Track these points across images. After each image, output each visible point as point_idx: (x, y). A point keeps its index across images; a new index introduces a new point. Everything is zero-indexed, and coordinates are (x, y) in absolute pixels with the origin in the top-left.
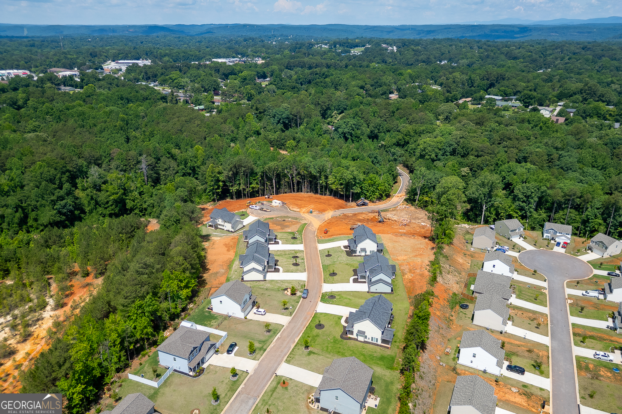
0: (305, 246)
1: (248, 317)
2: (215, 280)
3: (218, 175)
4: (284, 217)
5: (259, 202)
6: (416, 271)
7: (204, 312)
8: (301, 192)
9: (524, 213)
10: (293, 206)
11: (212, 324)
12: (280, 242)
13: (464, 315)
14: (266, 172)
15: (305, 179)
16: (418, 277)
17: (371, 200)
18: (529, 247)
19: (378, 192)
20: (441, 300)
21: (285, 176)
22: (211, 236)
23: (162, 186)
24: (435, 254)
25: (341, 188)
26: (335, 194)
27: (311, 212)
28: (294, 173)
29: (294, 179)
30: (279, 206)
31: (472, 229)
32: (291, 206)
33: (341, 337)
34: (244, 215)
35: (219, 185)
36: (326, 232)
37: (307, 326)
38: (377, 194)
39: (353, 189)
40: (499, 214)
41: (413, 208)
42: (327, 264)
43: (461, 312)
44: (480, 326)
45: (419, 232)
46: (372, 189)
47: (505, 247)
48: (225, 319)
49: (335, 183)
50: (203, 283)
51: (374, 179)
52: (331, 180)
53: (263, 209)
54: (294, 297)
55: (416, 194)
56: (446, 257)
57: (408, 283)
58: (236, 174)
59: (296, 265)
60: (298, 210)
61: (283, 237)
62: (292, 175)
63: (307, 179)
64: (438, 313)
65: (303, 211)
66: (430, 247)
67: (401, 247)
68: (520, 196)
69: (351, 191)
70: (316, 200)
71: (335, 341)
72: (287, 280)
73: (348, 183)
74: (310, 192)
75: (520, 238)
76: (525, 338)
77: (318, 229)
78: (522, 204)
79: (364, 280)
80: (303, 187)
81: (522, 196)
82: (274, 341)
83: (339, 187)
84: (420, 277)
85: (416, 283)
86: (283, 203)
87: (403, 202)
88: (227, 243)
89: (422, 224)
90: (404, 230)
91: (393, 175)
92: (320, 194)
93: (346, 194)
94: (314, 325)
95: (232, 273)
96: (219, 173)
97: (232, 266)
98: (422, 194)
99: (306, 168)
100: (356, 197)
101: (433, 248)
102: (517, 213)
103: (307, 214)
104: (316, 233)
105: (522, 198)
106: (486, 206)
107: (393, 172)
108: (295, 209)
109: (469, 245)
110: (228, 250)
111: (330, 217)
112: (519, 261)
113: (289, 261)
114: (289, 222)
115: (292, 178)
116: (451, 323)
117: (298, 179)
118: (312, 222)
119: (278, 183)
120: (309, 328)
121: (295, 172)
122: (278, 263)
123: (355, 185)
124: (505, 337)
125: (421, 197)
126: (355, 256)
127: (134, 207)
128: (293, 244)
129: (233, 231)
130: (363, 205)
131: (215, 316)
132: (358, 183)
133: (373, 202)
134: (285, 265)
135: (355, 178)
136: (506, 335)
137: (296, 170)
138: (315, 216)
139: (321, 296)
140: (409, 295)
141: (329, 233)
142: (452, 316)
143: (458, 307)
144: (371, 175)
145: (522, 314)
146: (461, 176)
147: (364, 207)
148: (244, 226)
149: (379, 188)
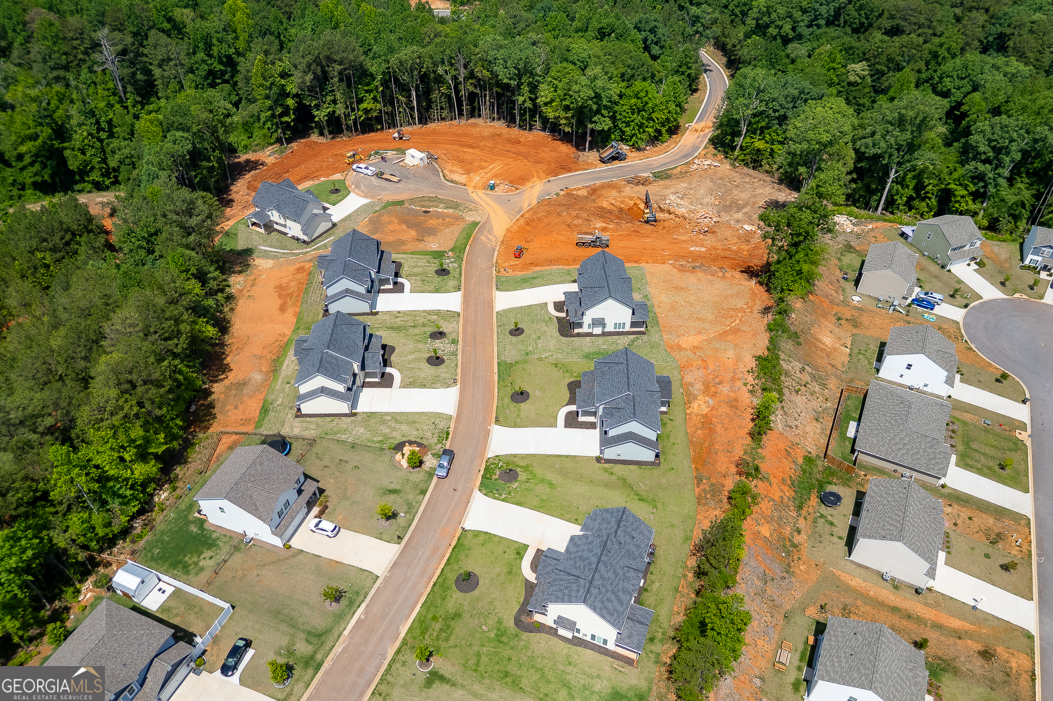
0: (466, 301)
1: (292, 543)
2: (236, 408)
3: (283, 82)
4: (430, 199)
5: (377, 153)
6: (721, 388)
7: (188, 523)
8: (480, 116)
9: (983, 187)
10: (453, 165)
11: (201, 563)
12: (407, 285)
13: (827, 526)
14: (395, 72)
15: (485, 90)
16: (725, 409)
17: (633, 145)
18: (989, 291)
19: (651, 124)
20: (775, 486)
21: (439, 80)
22: (254, 256)
23: (163, 102)
24: (770, 329)
25: (566, 118)
26: (553, 128)
27: (492, 188)
28: (459, 74)
29: (462, 87)
30: (422, 165)
31: (858, 236)
32: (449, 166)
33: (518, 622)
34: (337, 192)
35: (288, 106)
36: (519, 253)
37: (434, 579)
38: (650, 130)
39: (595, 122)
40: (924, 188)
41: (726, 166)
42: (509, 360)
43: (822, 516)
44: (867, 568)
45: (736, 253)
46: (638, 118)
47: (935, 295)
48: (236, 548)
49: (554, 104)
50: (205, 415)
51: (642, 94)
52: (545, 93)
53: (382, 174)
54: (418, 475)
55: (739, 134)
56: (795, 336)
57: (697, 429)
58: (323, 79)
59: (436, 360)
60: (462, 179)
61: (416, 270)
62: (455, 78)
63: (491, 90)
64: (765, 531)
65: (473, 183)
66: (759, 306)
67: (691, 305)
68: (982, 148)
69: (590, 126)
70: (509, 147)
71: (501, 634)
72: (408, 414)
73: (582, 107)
74: (499, 119)
75: (969, 265)
76: (974, 608)
77: (502, 242)
78: (982, 167)
79: (591, 419)
80: (482, 108)
81: (987, 149)
82: (346, 633)
83: (563, 114)
84: (728, 410)
85: (719, 428)
86: (430, 157)
87: (705, 148)
88: (284, 281)
89: (746, 227)
90: (702, 246)
91: (689, 75)
92: (520, 127)
93: (577, 132)
94: (452, 577)
95: (278, 387)
96: (284, 75)
97: (282, 363)
98: (752, 131)
99: (488, 63)
100: (600, 140)
101: (767, 310)
102: (966, 188)
103: (481, 193)
104: (496, 253)
105: (985, 153)
106: (896, 172)
107: (689, 68)
108: (455, 177)
109: (850, 286)
110: (282, 309)
111: (535, 202)
112: (966, 338)
113: (420, 351)
114: (439, 216)
115: (457, 85)
116: (796, 557)
117: (471, 89)
118: (492, 215)
119: (425, 96)
120: (440, 586)
121: (462, 70)
122: (393, 358)
123: (598, 112)
124: (926, 604)
125: (748, 140)
126: (579, 335)
127: (85, 167)
128: (437, 291)
129: (306, 238)
130: (613, 158)
131: (214, 536)
132: (606, 107)
133: (639, 149)
134: (410, 362)
135: (598, 96)
136: (930, 598)
137: (465, 67)
138: (499, 200)
139: (482, 472)
140: (697, 469)
141: (526, 258)
142: (799, 532)
143: (814, 500)
144: (638, 85)
145: (970, 518)
146: (844, 84)
147: (617, 164)
148: (334, 225)
149: (654, 116)
